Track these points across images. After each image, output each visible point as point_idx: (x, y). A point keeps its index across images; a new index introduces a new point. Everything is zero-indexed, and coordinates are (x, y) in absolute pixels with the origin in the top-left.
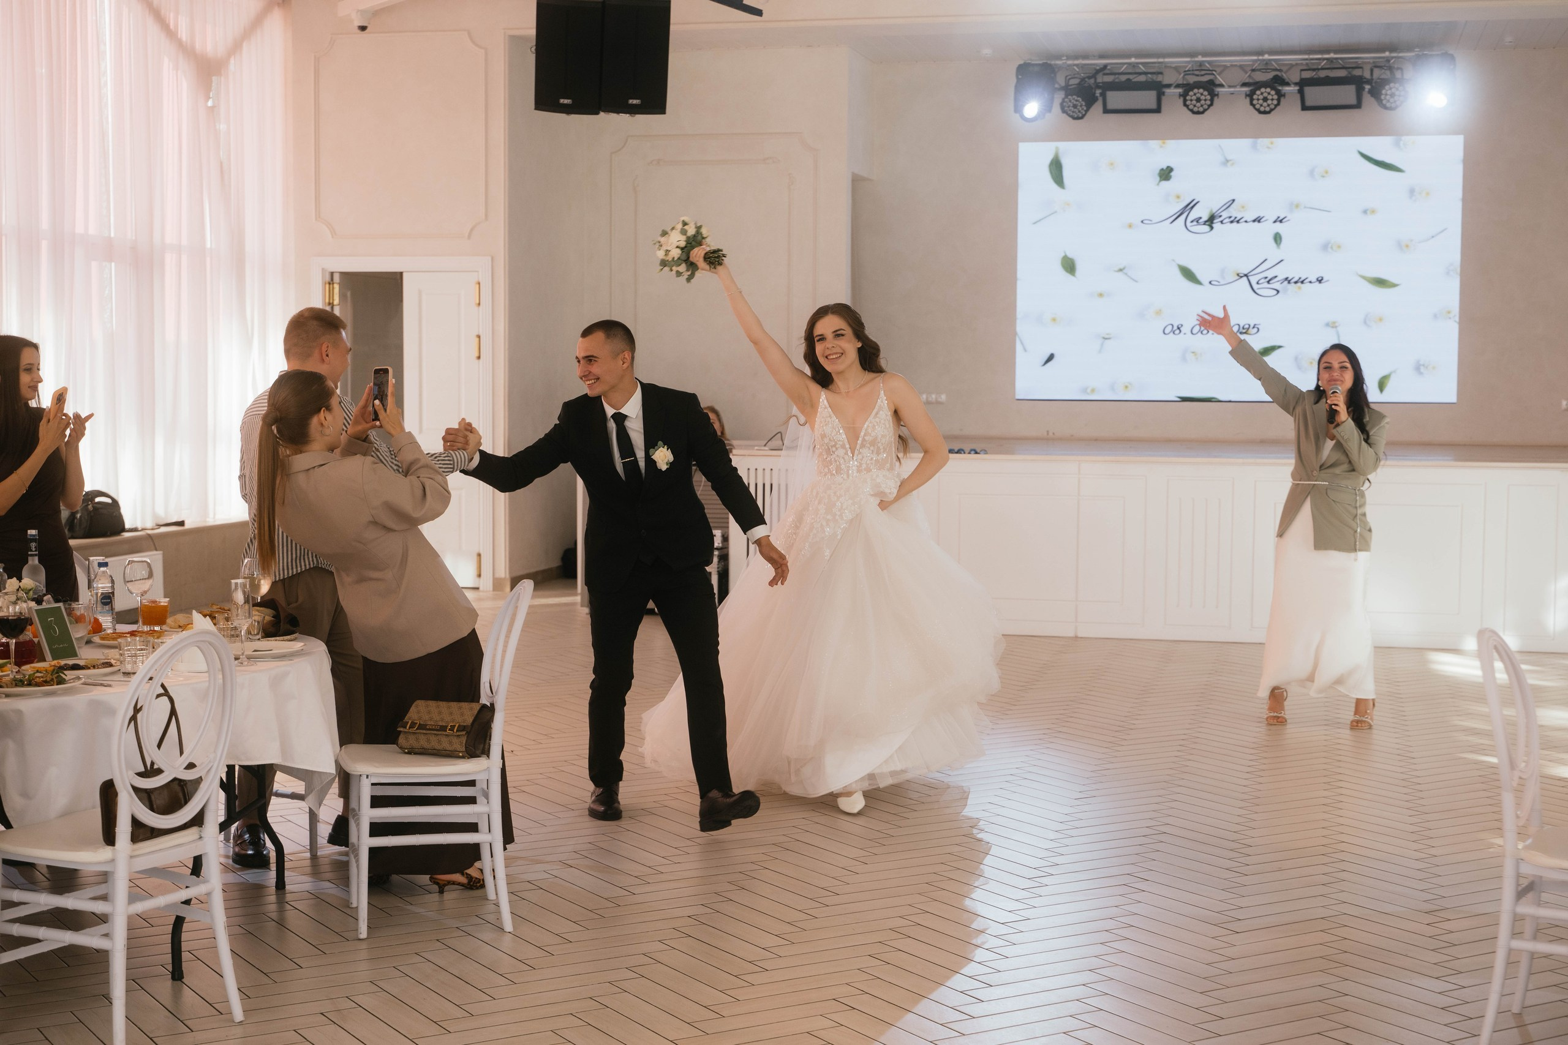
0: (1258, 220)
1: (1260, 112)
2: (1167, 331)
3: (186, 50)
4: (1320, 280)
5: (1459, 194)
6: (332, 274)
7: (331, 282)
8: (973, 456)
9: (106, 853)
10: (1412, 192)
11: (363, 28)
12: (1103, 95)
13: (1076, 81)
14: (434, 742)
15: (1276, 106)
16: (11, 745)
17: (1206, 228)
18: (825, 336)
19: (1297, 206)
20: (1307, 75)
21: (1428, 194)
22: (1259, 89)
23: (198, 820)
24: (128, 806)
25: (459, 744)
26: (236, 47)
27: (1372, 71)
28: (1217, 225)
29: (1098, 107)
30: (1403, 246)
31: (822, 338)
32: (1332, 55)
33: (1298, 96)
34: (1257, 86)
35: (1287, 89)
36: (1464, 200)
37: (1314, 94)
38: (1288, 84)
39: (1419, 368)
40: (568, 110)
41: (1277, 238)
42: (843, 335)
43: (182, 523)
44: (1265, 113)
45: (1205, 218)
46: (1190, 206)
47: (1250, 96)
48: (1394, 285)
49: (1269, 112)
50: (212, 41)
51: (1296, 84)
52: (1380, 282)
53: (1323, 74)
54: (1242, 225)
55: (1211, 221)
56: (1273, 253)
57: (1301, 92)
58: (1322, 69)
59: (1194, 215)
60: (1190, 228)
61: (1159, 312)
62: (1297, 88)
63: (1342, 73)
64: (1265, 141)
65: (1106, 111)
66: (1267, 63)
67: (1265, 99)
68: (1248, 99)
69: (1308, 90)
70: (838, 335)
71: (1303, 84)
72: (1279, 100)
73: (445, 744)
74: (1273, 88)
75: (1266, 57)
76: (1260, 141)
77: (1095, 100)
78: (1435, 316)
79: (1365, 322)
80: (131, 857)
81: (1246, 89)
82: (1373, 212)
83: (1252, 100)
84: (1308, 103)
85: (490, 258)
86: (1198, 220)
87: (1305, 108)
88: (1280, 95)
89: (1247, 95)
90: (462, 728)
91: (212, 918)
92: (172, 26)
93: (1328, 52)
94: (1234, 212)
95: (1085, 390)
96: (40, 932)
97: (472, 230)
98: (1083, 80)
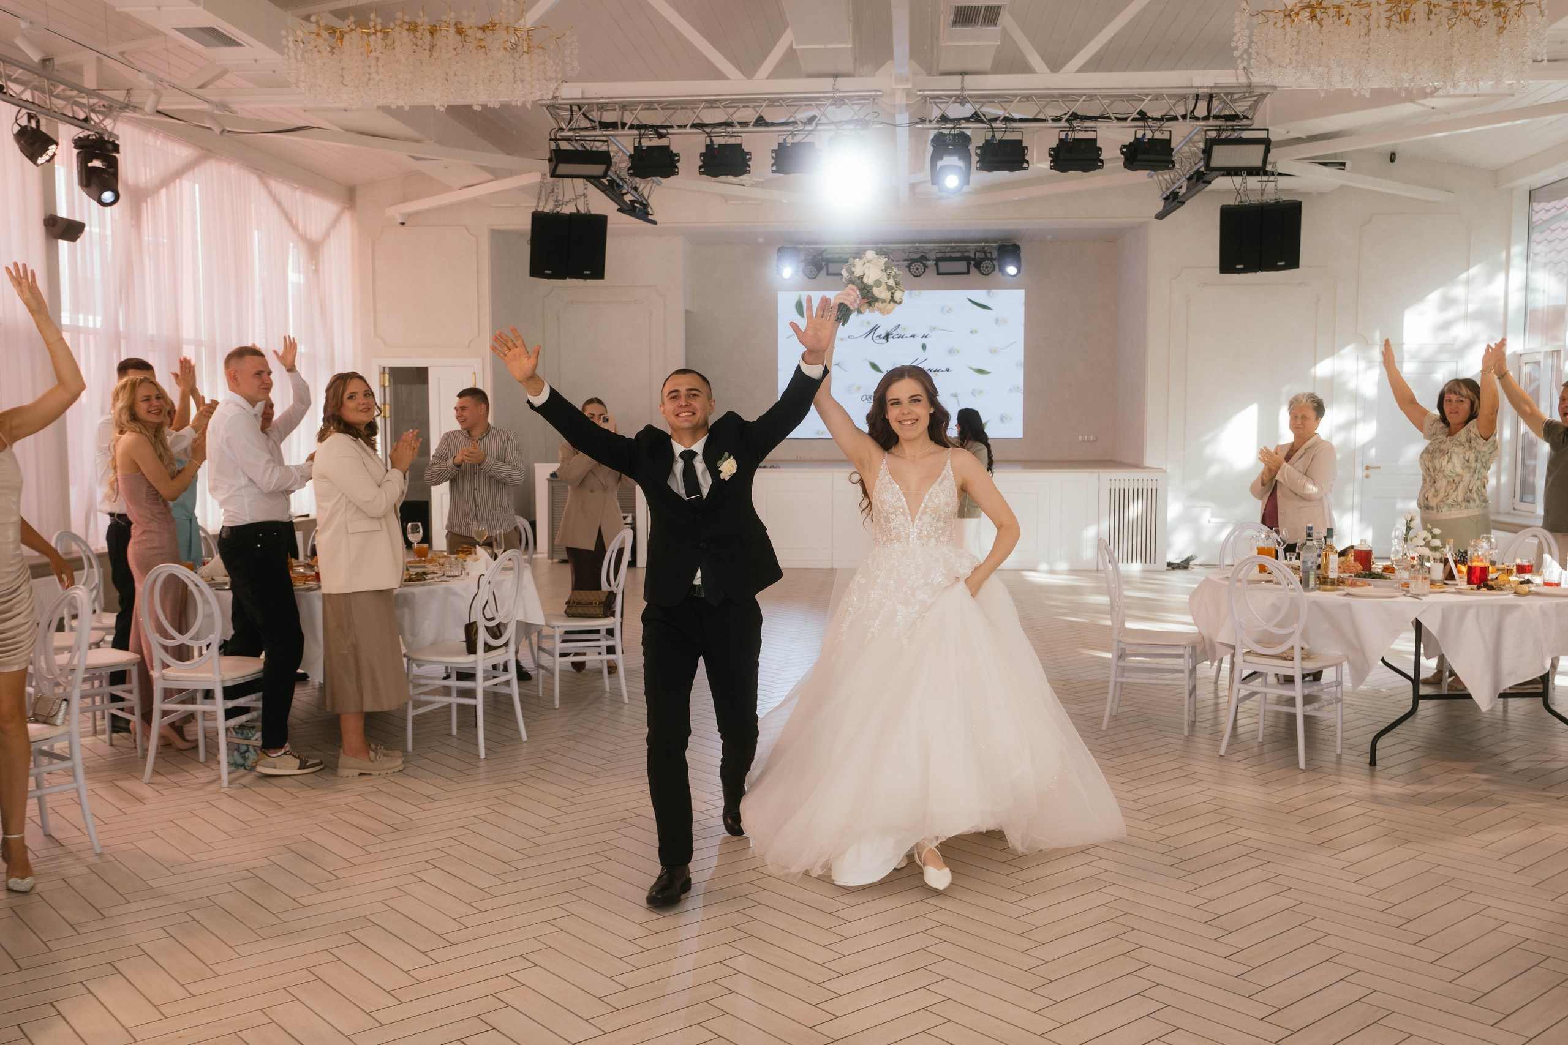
0: (913, 336)
1: (915, 276)
2: (864, 399)
3: (303, 238)
4: (948, 370)
5: (1022, 322)
6: (384, 368)
7: (384, 373)
8: (772, 469)
9: (472, 657)
10: (997, 321)
11: (403, 224)
12: (827, 265)
13: (811, 257)
14: (586, 611)
15: (923, 272)
16: (406, 610)
17: (884, 341)
18: (901, 400)
19: (935, 329)
20: (939, 255)
21: (1006, 322)
22: (914, 263)
23: (506, 645)
24: (482, 636)
25: (599, 611)
26: (327, 235)
27: (975, 254)
28: (890, 339)
29: (824, 272)
30: (993, 351)
31: (897, 402)
32: (953, 245)
33: (935, 267)
34: (913, 261)
35: (928, 263)
36: (1026, 326)
37: (944, 266)
38: (929, 260)
39: (1002, 419)
40: (548, 277)
41: (924, 347)
42: (919, 401)
43: (307, 516)
44: (917, 276)
45: (884, 335)
46: (875, 329)
47: (909, 267)
48: (988, 373)
49: (919, 276)
50: (315, 231)
51: (933, 260)
52: (981, 371)
53: (948, 255)
54: (904, 339)
55: (887, 337)
56: (921, 355)
57: (936, 265)
58: (948, 252)
59: (878, 333)
60: (876, 341)
61: (859, 388)
62: (934, 262)
63: (958, 255)
64: (917, 292)
65: (828, 274)
66: (917, 248)
67: (917, 269)
68: (907, 269)
69: (940, 264)
70: (914, 400)
71: (938, 260)
72: (925, 269)
73: (592, 611)
74: (922, 263)
75: (917, 245)
76: (913, 291)
77: (822, 268)
78: (1011, 390)
79: (973, 393)
80: (484, 659)
81: (906, 263)
82: (976, 332)
83: (910, 269)
84: (940, 271)
85: (481, 359)
86: (879, 336)
87: (939, 274)
88: (926, 267)
89: (907, 267)
90: (600, 603)
91: (512, 690)
92: (294, 223)
93: (951, 242)
94: (900, 332)
95: (818, 433)
96: (437, 698)
97: (470, 342)
98: (815, 256)
